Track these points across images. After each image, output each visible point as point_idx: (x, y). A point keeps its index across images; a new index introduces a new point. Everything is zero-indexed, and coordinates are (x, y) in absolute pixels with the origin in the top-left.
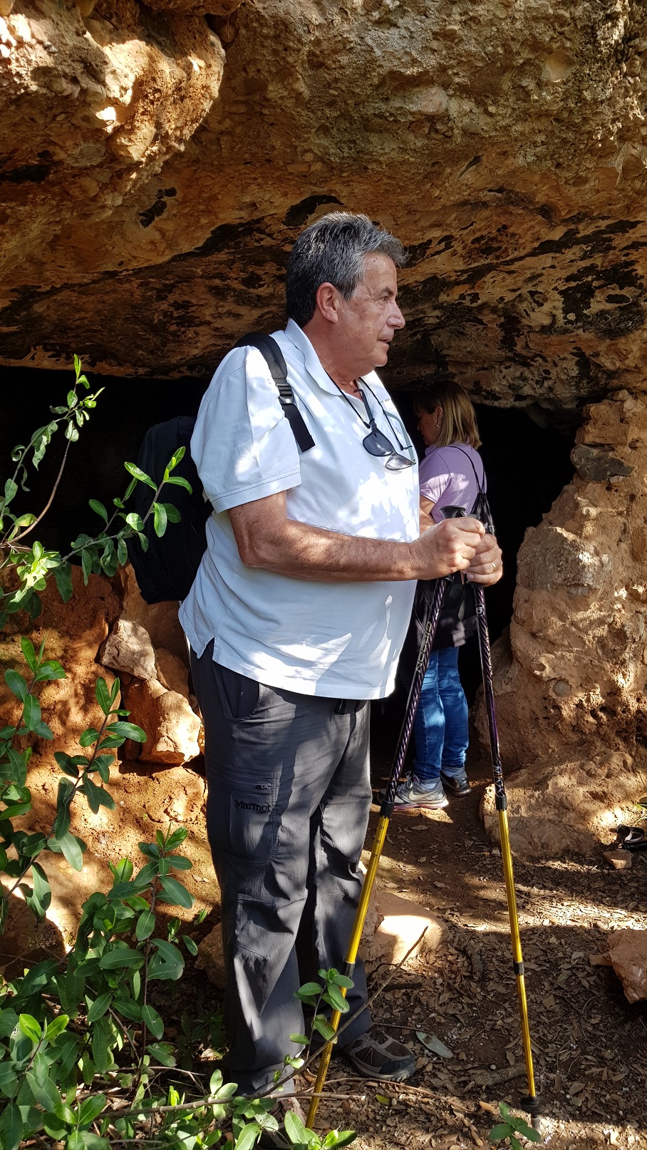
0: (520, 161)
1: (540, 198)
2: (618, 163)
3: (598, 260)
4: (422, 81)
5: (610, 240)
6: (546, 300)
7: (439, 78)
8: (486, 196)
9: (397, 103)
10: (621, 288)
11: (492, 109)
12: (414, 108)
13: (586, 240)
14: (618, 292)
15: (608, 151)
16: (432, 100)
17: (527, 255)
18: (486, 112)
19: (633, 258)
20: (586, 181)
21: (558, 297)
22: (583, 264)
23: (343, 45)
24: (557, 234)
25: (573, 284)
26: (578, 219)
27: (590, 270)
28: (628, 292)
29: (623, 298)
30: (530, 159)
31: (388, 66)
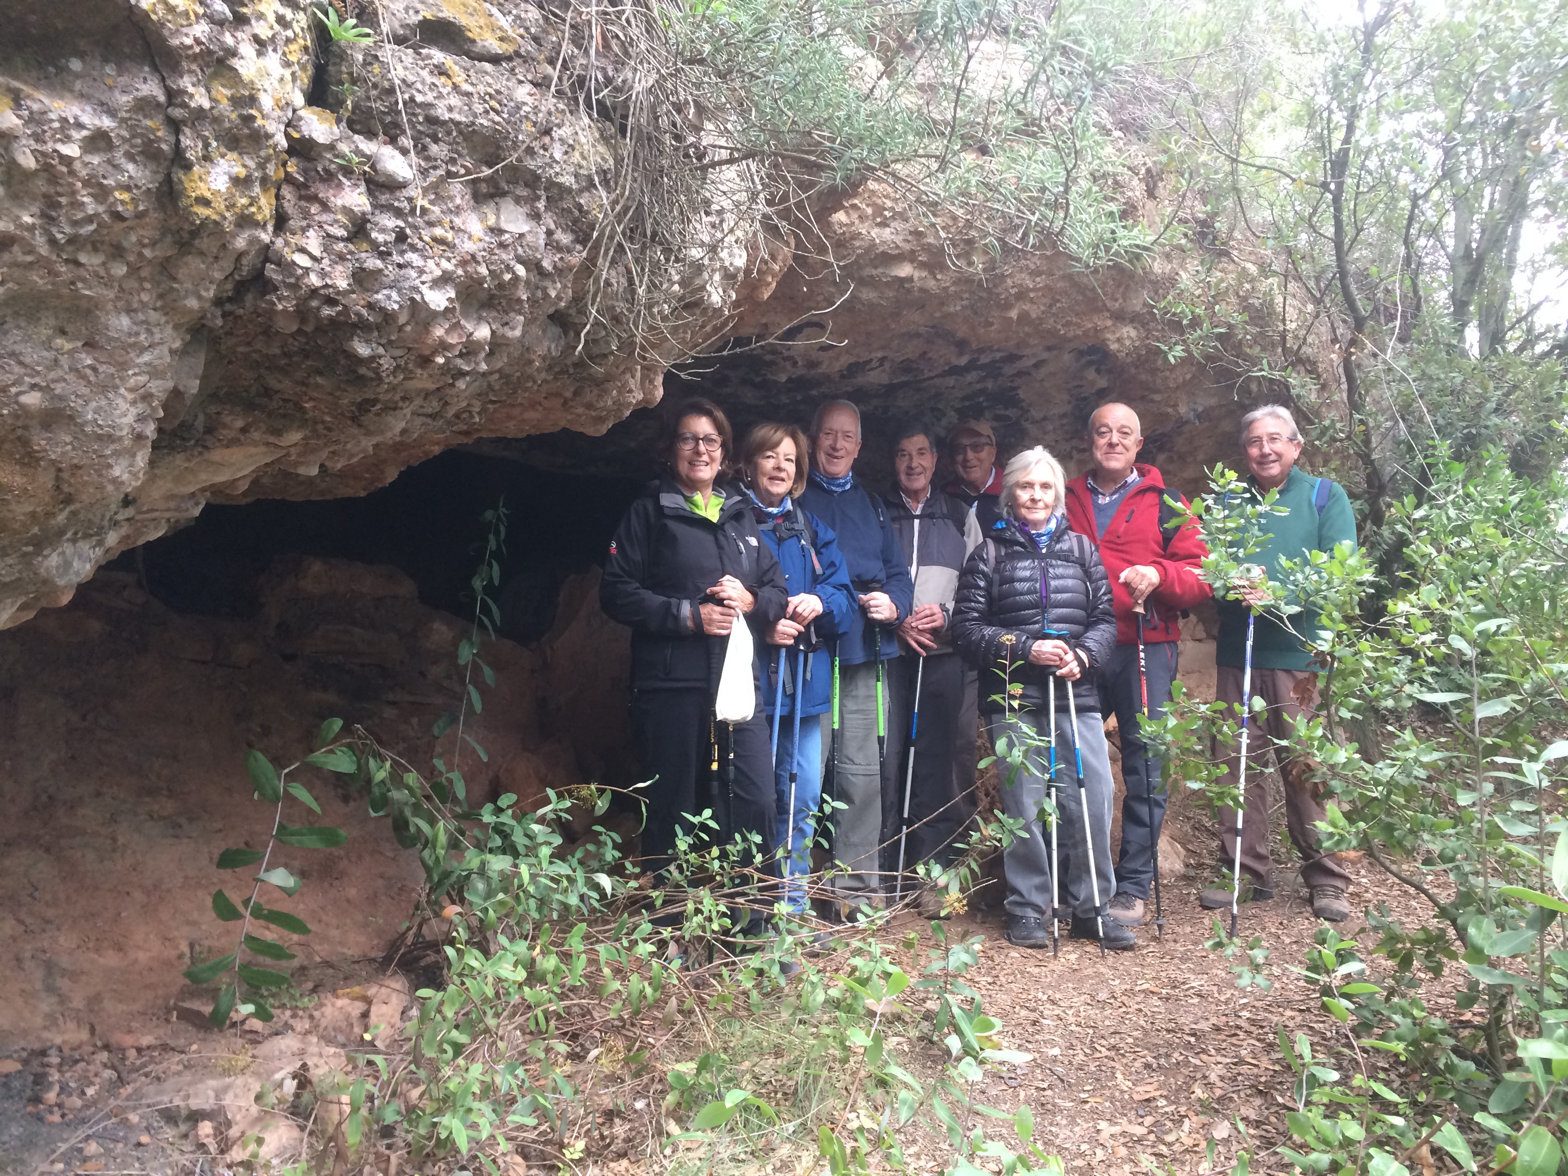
0: (952, 309)
1: (960, 335)
2: (1014, 314)
3: (990, 384)
4: (900, 258)
5: (1000, 368)
6: (944, 415)
7: (909, 257)
8: (922, 330)
9: (880, 270)
10: (1006, 409)
11: (939, 277)
12: (893, 274)
13: (983, 367)
14: (1003, 412)
15: (1008, 306)
16: (905, 270)
17: (937, 376)
18: (935, 278)
19: (1015, 384)
20: (992, 324)
21: (953, 413)
22: (978, 386)
23: (857, 236)
24: (963, 361)
25: (967, 403)
26: (981, 351)
27: (983, 391)
28: (1012, 413)
29: (1008, 418)
30: (958, 308)
31: (881, 249)
